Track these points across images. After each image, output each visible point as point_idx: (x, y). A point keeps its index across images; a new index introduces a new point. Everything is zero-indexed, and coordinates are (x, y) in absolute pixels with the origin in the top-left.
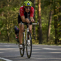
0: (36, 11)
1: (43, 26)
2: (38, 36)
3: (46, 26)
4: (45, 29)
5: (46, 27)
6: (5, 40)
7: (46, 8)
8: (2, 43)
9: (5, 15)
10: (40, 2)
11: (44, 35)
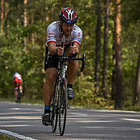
0: (110, 32)
1: (126, 69)
2: (112, 90)
3: (133, 67)
4: (130, 74)
5: (131, 69)
6: (37, 98)
7: (133, 26)
8: (29, 104)
9: (38, 41)
10: (119, 11)
11: (127, 88)
